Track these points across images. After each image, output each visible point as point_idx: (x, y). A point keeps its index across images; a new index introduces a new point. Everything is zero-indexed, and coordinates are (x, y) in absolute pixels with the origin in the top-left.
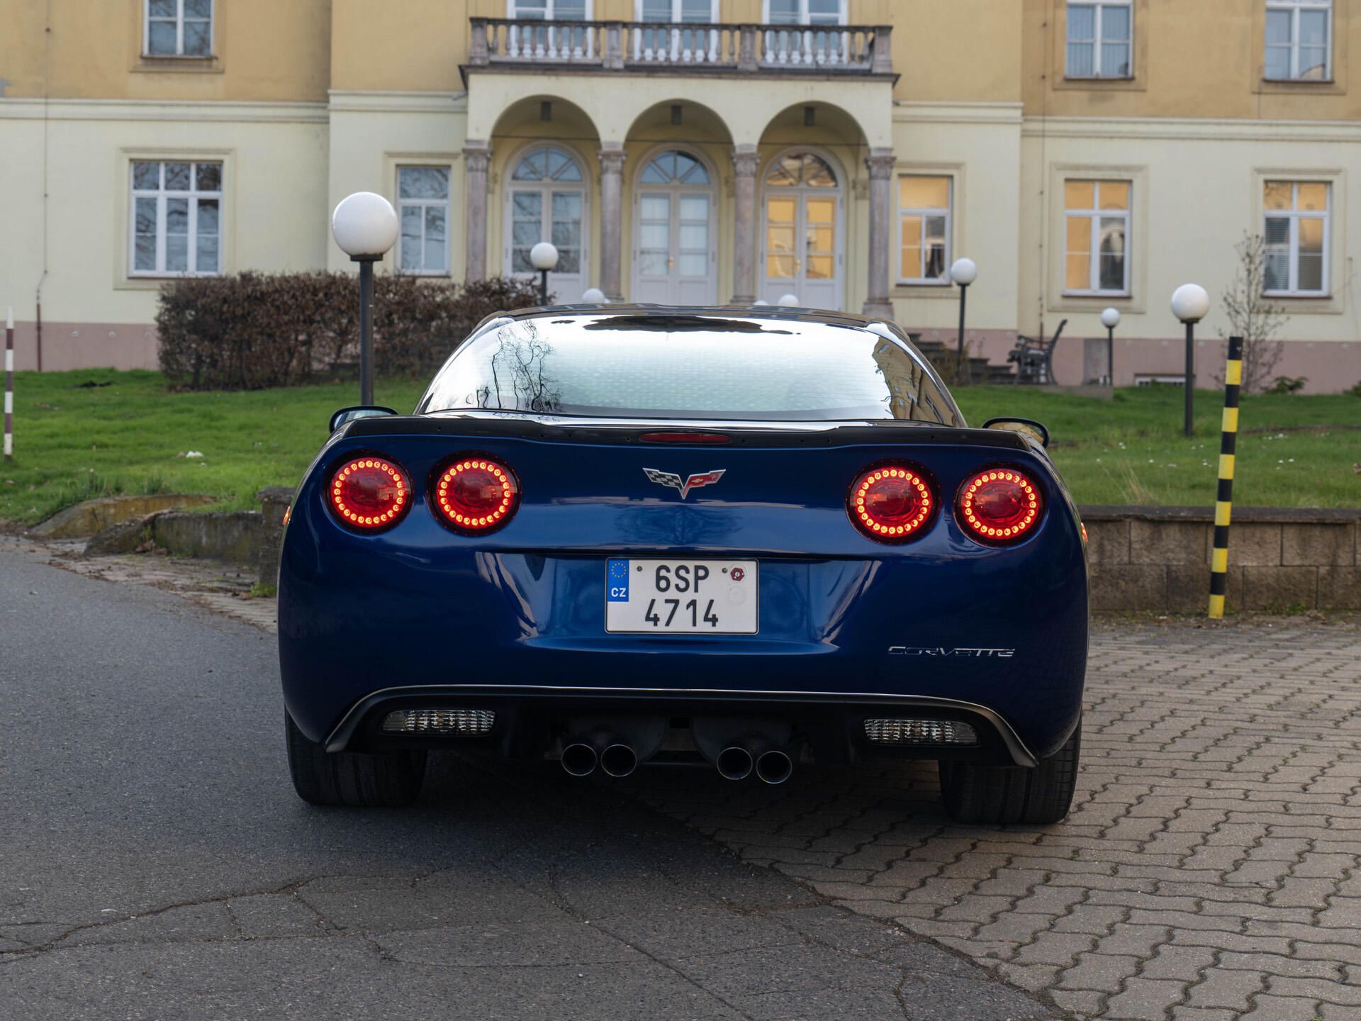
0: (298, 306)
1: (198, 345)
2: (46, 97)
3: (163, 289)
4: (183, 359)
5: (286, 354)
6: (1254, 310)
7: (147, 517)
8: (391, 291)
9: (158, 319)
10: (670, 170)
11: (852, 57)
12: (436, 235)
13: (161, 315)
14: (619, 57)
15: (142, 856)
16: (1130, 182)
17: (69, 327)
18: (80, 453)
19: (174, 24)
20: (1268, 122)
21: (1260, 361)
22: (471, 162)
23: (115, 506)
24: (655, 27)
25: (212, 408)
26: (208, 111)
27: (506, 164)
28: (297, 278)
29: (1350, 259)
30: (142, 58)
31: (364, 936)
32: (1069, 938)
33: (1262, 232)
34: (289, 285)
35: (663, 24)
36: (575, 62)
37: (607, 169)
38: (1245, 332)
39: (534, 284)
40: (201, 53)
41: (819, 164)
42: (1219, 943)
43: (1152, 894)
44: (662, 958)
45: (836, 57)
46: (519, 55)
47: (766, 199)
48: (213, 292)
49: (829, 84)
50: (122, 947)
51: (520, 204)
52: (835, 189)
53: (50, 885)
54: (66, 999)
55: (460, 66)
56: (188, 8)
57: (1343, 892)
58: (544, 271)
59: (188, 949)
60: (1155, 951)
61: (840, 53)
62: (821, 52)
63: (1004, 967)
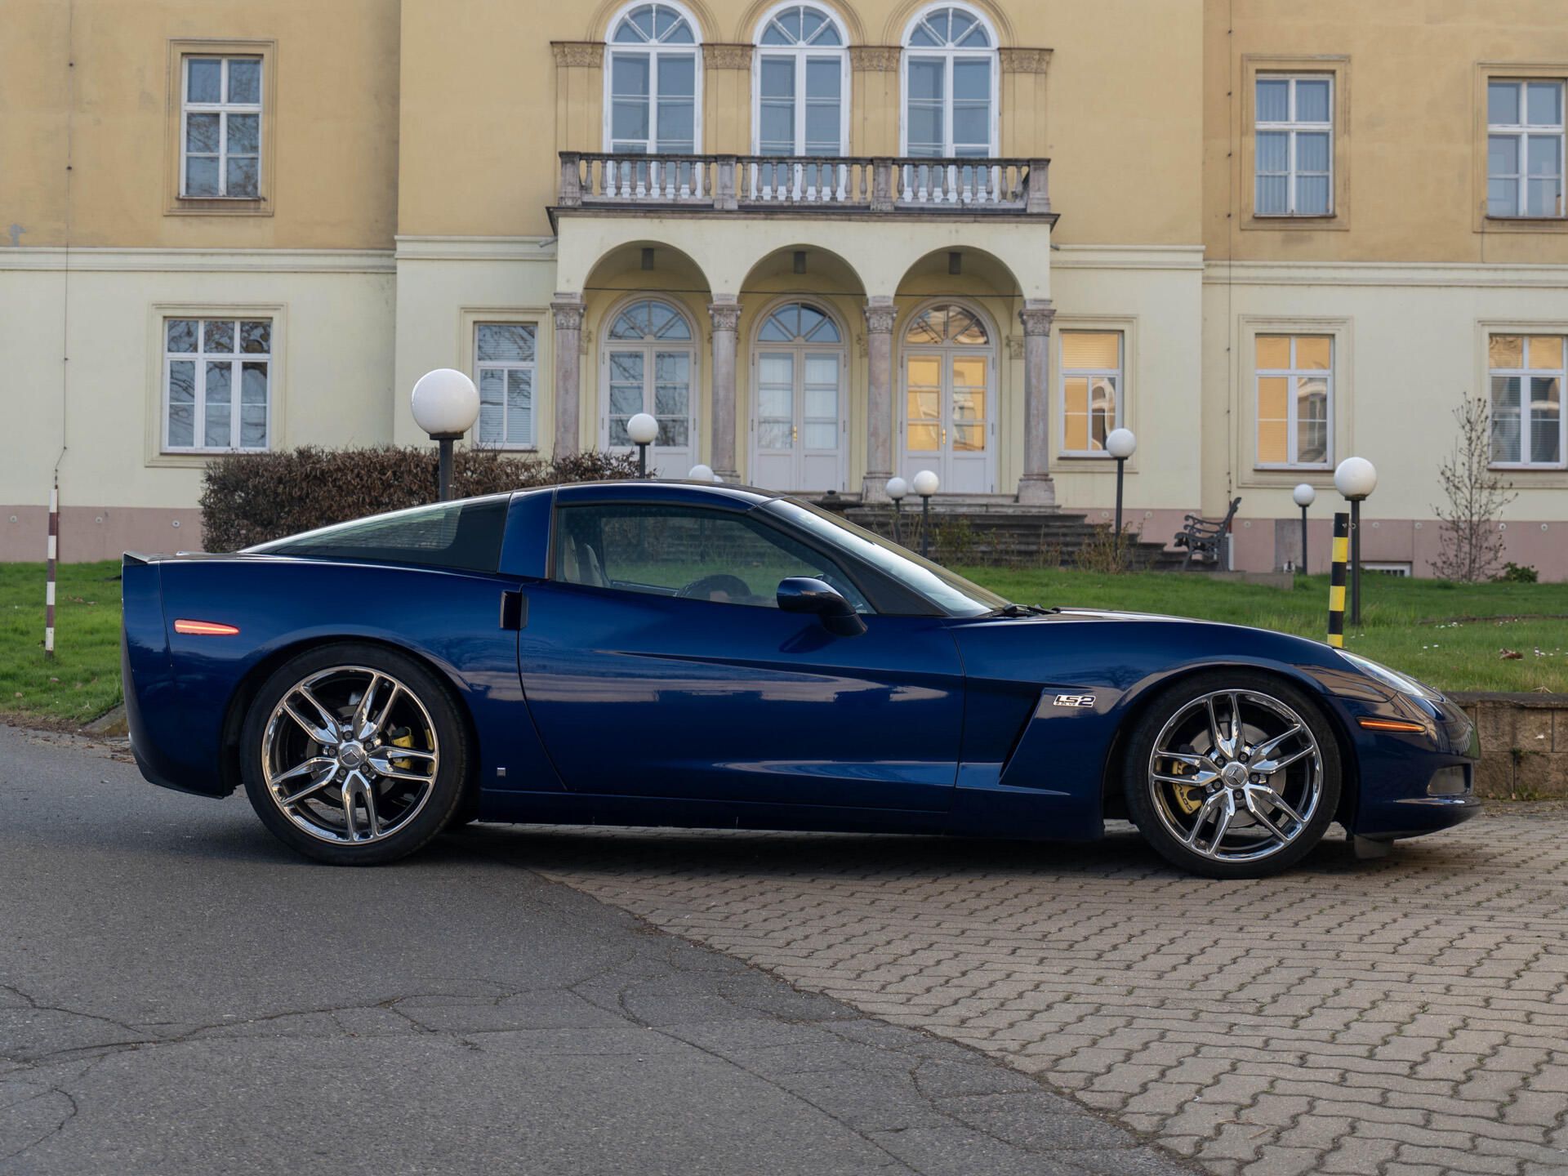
0: (363, 486)
1: (249, 531)
2: (67, 246)
3: (209, 467)
6: (1477, 485)
8: (469, 469)
9: (202, 502)
10: (794, 328)
11: (1004, 195)
12: (520, 400)
13: (205, 497)
14: (732, 197)
16: (1332, 336)
17: (92, 512)
19: (216, 160)
20: (1493, 266)
21: (1485, 545)
22: (561, 318)
24: (774, 161)
26: (255, 260)
27: (602, 319)
28: (362, 454)
30: (179, 199)
31: (453, 1035)
32: (1073, 1038)
33: (1487, 395)
34: (353, 463)
35: (784, 158)
36: (682, 202)
37: (719, 326)
38: (1467, 512)
39: (631, 459)
40: (246, 194)
41: (966, 316)
42: (1204, 1041)
43: (1158, 1007)
44: (713, 1050)
45: (985, 195)
46: (616, 194)
47: (905, 359)
48: (266, 470)
49: (976, 225)
50: (245, 1039)
51: (619, 365)
52: (987, 346)
53: (175, 998)
54: (204, 1070)
55: (548, 209)
56: (232, 142)
57: (1328, 1005)
58: (643, 445)
59: (301, 1041)
60: (1146, 1046)
61: (989, 190)
62: (967, 187)
63: (1010, 1058)
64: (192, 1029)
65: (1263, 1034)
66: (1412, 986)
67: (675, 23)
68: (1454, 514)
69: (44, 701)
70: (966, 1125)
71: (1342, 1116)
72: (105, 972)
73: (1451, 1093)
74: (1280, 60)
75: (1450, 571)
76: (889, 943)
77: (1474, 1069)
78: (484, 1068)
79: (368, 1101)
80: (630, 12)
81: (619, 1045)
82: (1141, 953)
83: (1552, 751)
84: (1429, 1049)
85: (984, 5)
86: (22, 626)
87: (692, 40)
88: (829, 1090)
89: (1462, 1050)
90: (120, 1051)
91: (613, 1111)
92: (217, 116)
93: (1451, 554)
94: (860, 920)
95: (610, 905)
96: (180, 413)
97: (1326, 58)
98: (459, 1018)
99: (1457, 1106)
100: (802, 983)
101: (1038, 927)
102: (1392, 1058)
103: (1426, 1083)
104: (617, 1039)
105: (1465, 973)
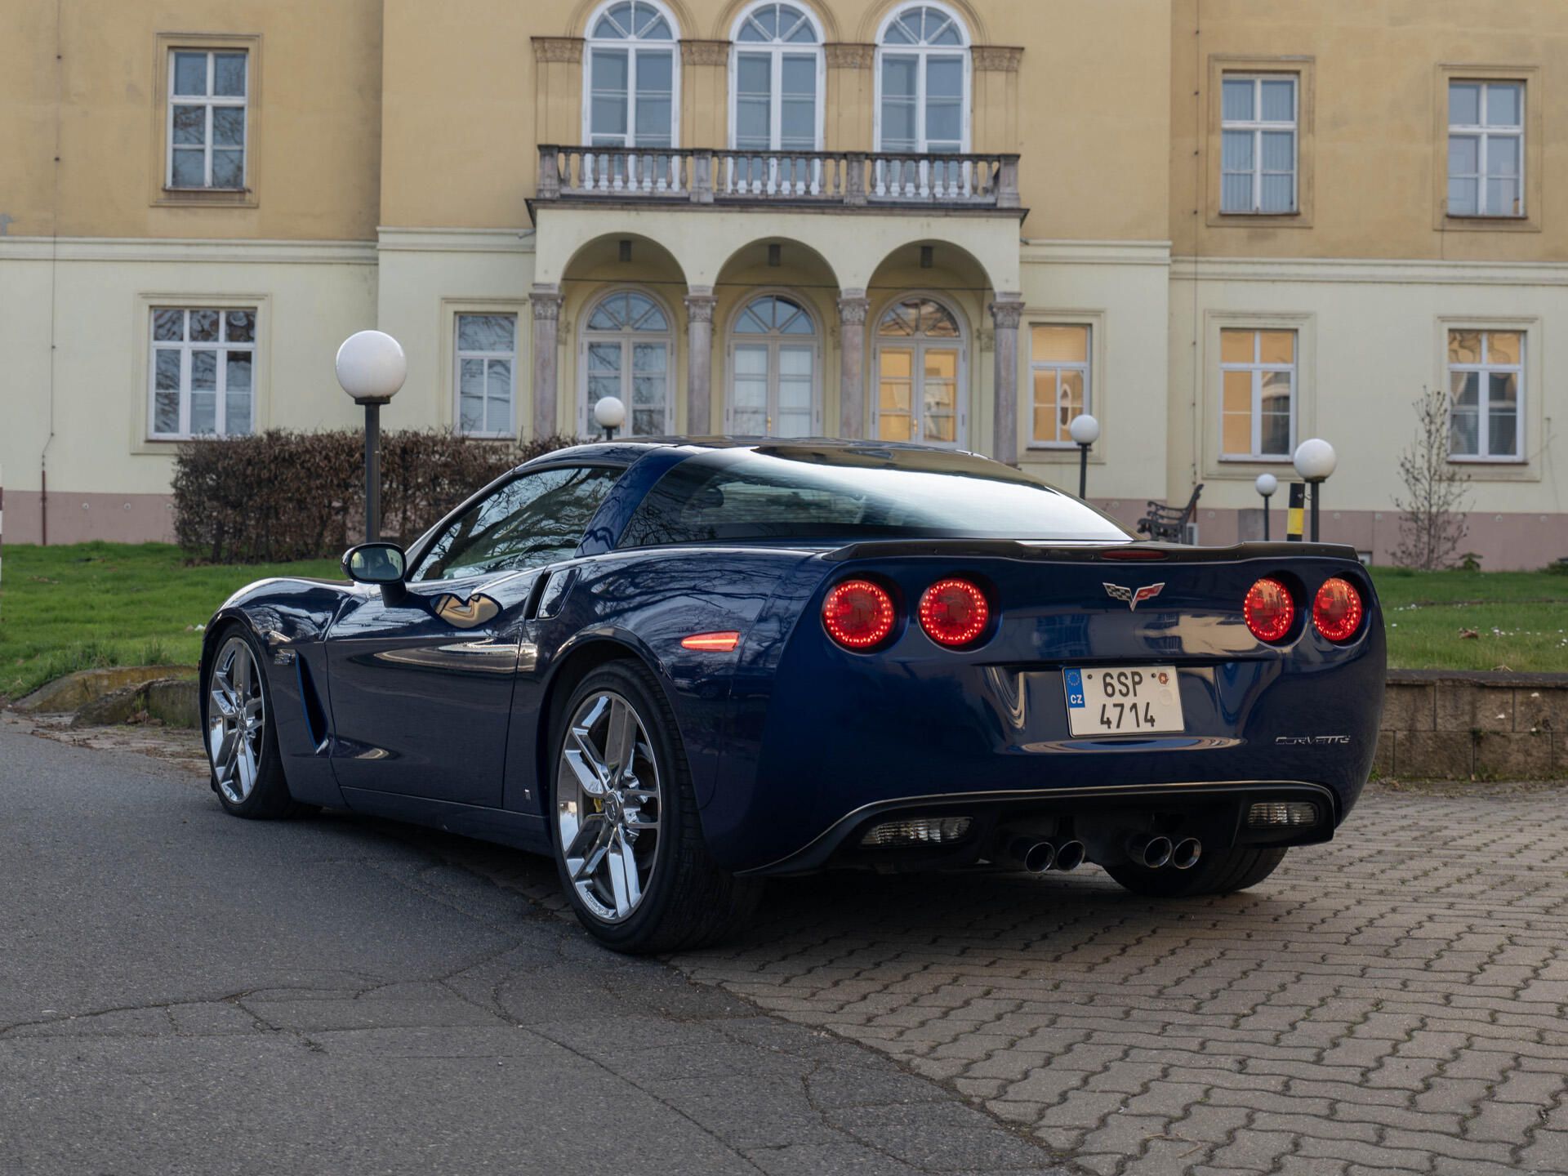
0: (331, 468)
1: (220, 513)
2: (55, 236)
3: (183, 452)
4: (201, 529)
5: (318, 522)
6: (1436, 477)
7: (140, 685)
8: (437, 452)
9: (174, 485)
10: (768, 320)
11: (975, 189)
13: (177, 480)
14: (707, 190)
15: (89, 970)
16: (1296, 331)
17: (79, 497)
19: (201, 152)
20: (1453, 263)
21: (1443, 535)
22: (539, 308)
23: (108, 677)
24: (749, 155)
26: (241, 251)
27: (580, 311)
28: (330, 436)
29: (1549, 419)
30: (165, 190)
31: (297, 1033)
32: (989, 1038)
33: (1446, 388)
34: (321, 445)
35: (759, 153)
36: (658, 195)
37: (695, 317)
38: (1426, 503)
40: (232, 186)
41: (940, 312)
42: (1134, 1042)
43: (1085, 1004)
44: (585, 1052)
45: (956, 189)
46: (594, 187)
47: (878, 351)
48: (235, 452)
49: (947, 219)
50: (58, 1038)
51: (598, 355)
52: (958, 339)
55: (527, 201)
56: (218, 134)
57: (1272, 1002)
58: (610, 429)
59: (123, 1042)
60: (1069, 1048)
61: (960, 184)
62: (939, 183)
63: (917, 1061)
65: (1200, 1034)
66: (1364, 981)
67: (654, 19)
68: (1414, 505)
70: (859, 1141)
71: (1283, 1131)
73: (1406, 1103)
74: (1247, 60)
75: (1410, 560)
77: (1432, 1076)
78: (322, 1073)
79: (178, 1112)
80: (609, 9)
81: (481, 1046)
82: (1072, 942)
83: (1513, 731)
84: (1383, 1053)
85: (957, 4)
87: (670, 36)
88: (707, 1099)
89: (1420, 1054)
91: (457, 1125)
92: (202, 109)
93: (1410, 542)
95: (506, 889)
96: (166, 401)
97: (1290, 59)
98: (309, 1014)
99: (1414, 1119)
100: (698, 975)
102: (1342, 1063)
103: (1379, 1092)
104: (480, 1039)
105: (1423, 966)
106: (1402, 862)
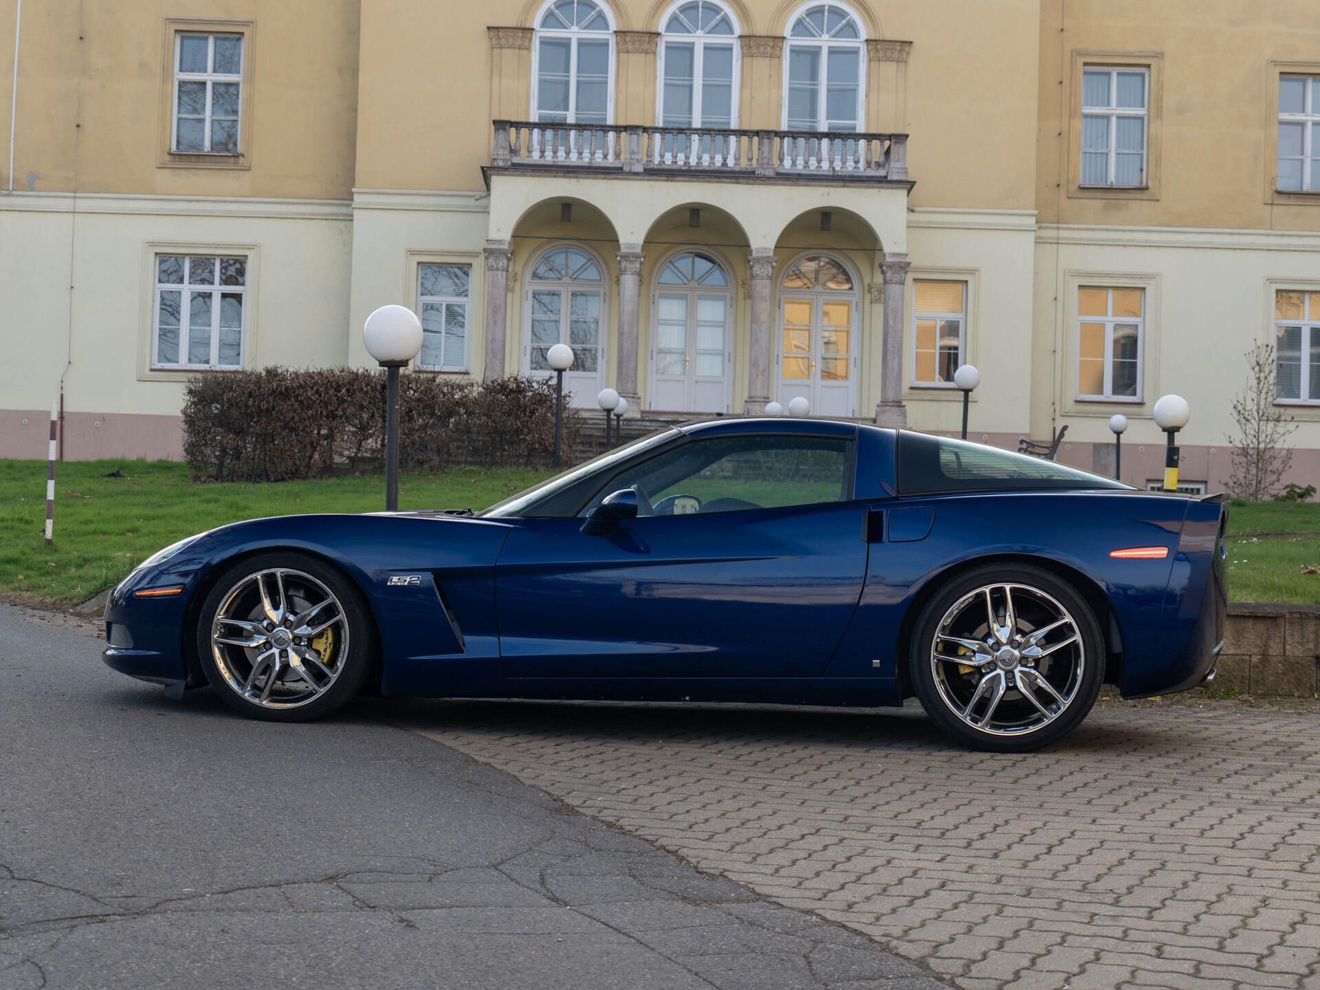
0: (321, 401)
1: (223, 437)
2: (75, 192)
3: (190, 382)
4: (208, 451)
5: (309, 447)
6: (1263, 417)
8: (412, 388)
9: (184, 412)
10: (688, 273)
11: (868, 164)
12: (455, 329)
13: (187, 408)
14: (638, 161)
15: (211, 854)
16: (1144, 289)
17: (91, 417)
18: (114, 538)
19: (202, 121)
20: (1280, 232)
21: (1270, 468)
22: (491, 261)
24: (674, 132)
25: (238, 498)
26: (234, 207)
27: (526, 263)
30: (170, 154)
31: (390, 911)
32: (950, 924)
33: (1274, 342)
34: (313, 381)
35: (684, 130)
36: (596, 165)
37: (625, 270)
38: (1255, 441)
39: (550, 383)
40: (228, 150)
41: (833, 265)
42: (1069, 930)
43: (1024, 896)
44: (625, 931)
45: (853, 164)
46: (541, 157)
47: (782, 303)
48: (238, 386)
49: (845, 189)
50: (201, 913)
51: (540, 302)
52: (851, 292)
53: (140, 872)
54: (163, 944)
55: (482, 168)
56: (216, 106)
57: (1178, 897)
58: (560, 371)
59: (253, 916)
60: (1016, 934)
61: (856, 159)
62: (838, 157)
63: (894, 943)
64: (154, 902)
65: (1122, 924)
66: (1252, 880)
67: (593, 13)
68: (1244, 442)
69: (42, 584)
72: (79, 845)
73: (1296, 986)
74: (1104, 55)
75: (1240, 490)
76: (780, 828)
77: (1315, 963)
78: (418, 945)
79: (312, 977)
80: (555, 3)
81: (541, 925)
82: (1006, 842)
84: (1273, 942)
85: (856, 4)
86: (27, 516)
87: (607, 27)
88: (731, 972)
89: (1303, 945)
90: (88, 924)
92: (204, 84)
93: (1241, 475)
94: (754, 805)
95: (533, 786)
96: (168, 335)
97: (1142, 54)
98: (396, 894)
100: (703, 865)
101: (912, 815)
102: (1240, 951)
103: (1274, 976)
104: (538, 918)
105: (1299, 869)
106: (1271, 775)
